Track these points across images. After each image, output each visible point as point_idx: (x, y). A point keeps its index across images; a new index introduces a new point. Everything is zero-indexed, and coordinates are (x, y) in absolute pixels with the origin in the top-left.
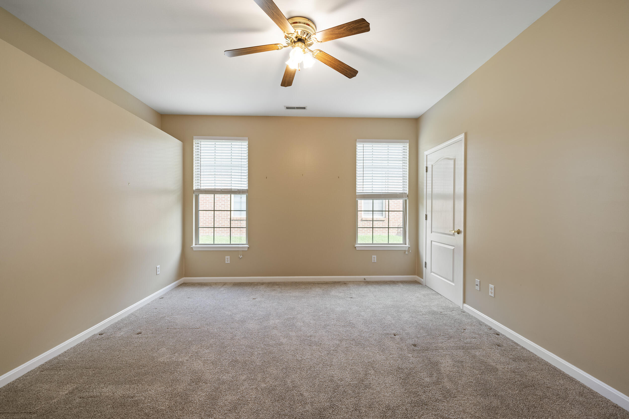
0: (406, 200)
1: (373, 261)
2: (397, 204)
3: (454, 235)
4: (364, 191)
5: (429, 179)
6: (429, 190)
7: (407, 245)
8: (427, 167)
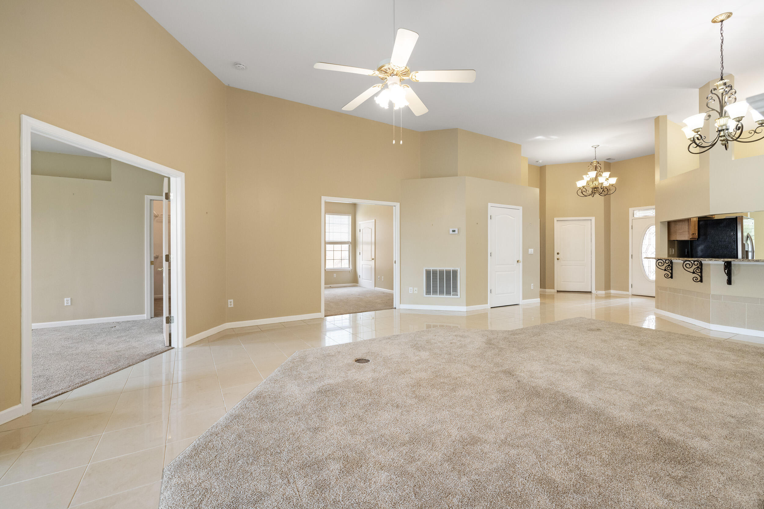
0: (350, 245)
1: (334, 277)
2: (346, 247)
3: (371, 260)
4: (330, 240)
5: (361, 234)
6: (361, 240)
7: (351, 268)
8: (360, 230)
